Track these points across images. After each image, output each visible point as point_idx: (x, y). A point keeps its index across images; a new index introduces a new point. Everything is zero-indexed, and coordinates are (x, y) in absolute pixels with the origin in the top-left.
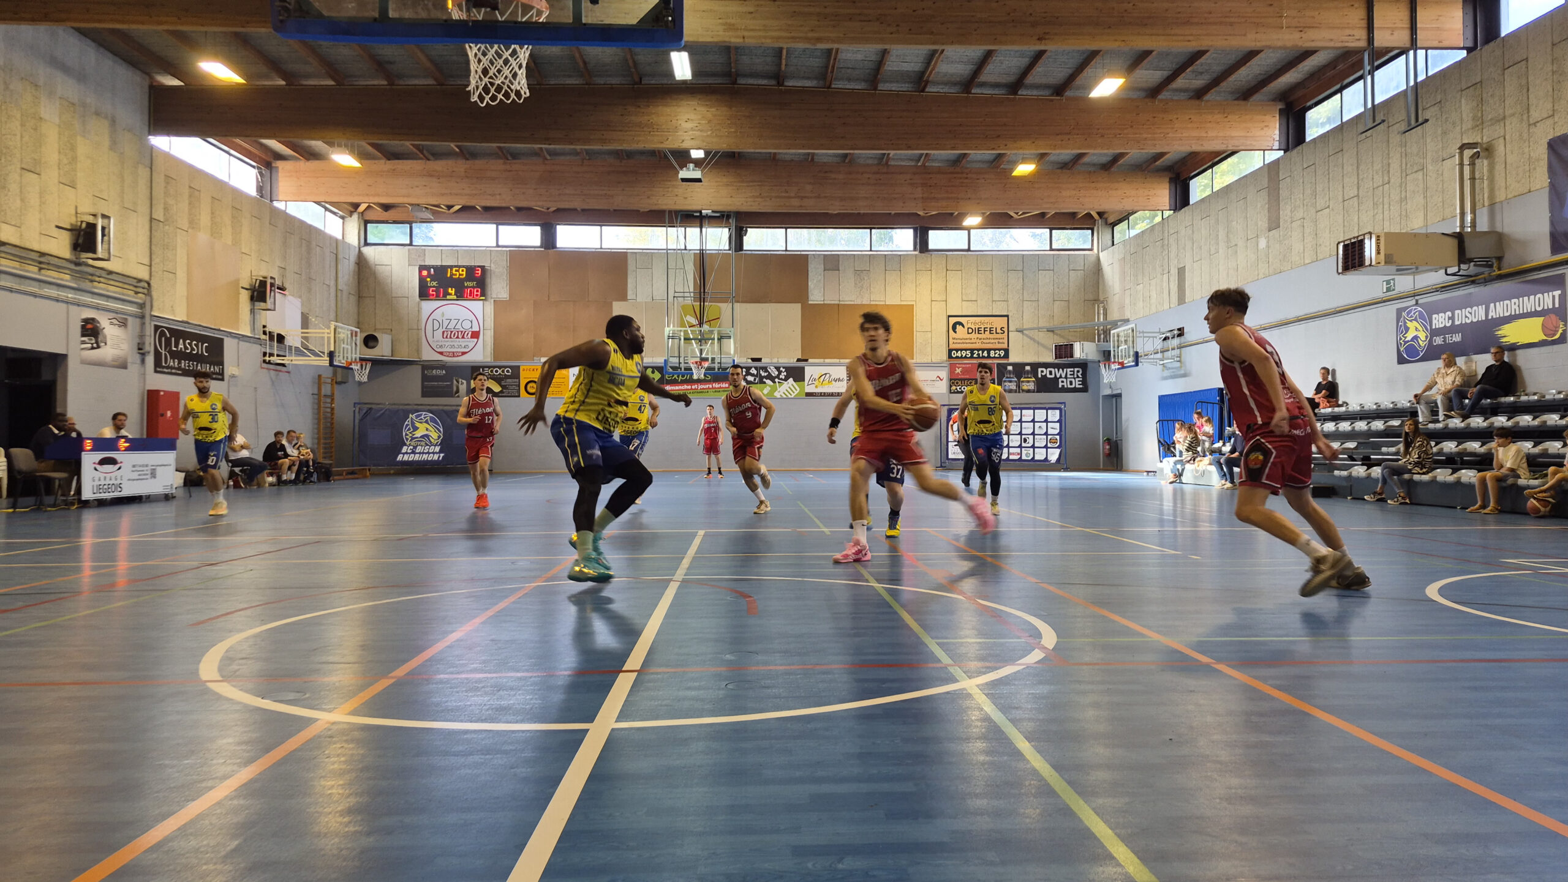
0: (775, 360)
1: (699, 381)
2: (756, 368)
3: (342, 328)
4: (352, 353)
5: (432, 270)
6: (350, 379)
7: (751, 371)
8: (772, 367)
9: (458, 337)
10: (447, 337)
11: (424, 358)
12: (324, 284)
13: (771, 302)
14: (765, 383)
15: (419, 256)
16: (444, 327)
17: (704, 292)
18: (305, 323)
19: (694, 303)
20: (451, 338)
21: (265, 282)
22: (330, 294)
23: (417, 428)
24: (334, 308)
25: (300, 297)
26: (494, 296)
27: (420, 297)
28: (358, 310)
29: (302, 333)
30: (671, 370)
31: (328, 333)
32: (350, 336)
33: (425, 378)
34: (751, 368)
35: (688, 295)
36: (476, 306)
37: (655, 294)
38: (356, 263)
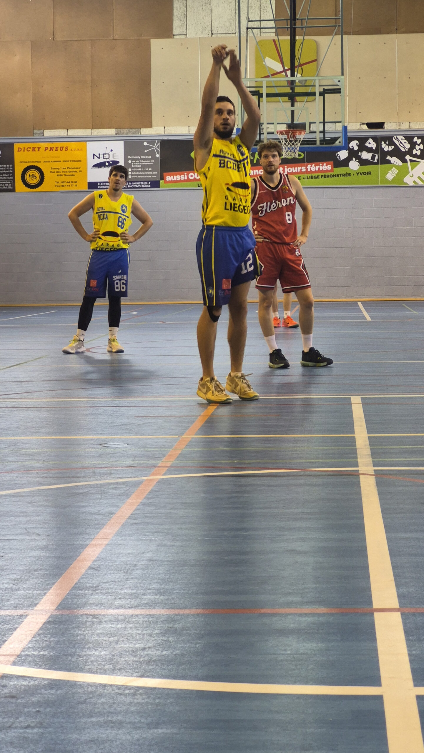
0: (405, 126)
1: (286, 162)
2: (375, 139)
7: (367, 144)
8: (400, 137)
13: (397, 31)
14: (389, 162)
17: (293, 20)
19: (276, 38)
34: (366, 139)
35: (267, 24)
37: (215, 25)
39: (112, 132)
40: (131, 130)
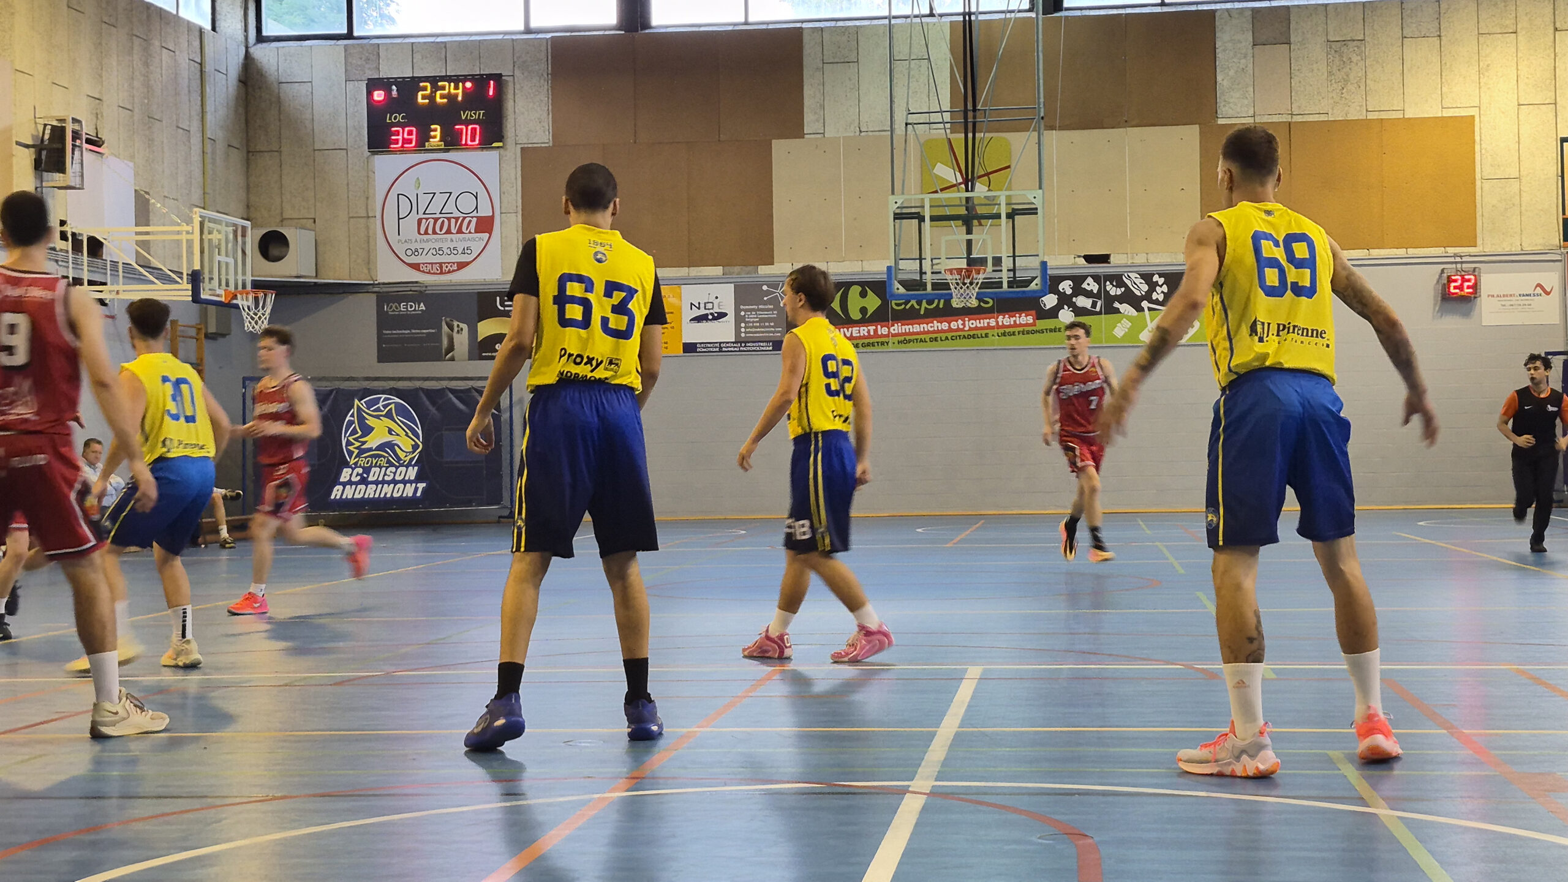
0: (1140, 259)
1: (966, 312)
2: (1096, 278)
3: (214, 221)
4: (236, 273)
5: (394, 87)
6: (234, 327)
7: (1084, 286)
8: (1133, 275)
9: (449, 232)
10: (426, 233)
11: (381, 279)
12: (178, 127)
13: (1126, 124)
14: (1117, 311)
15: (368, 59)
16: (421, 211)
17: (974, 110)
18: (143, 213)
19: (951, 136)
20: (434, 232)
21: (63, 130)
22: (190, 148)
23: (373, 429)
24: (200, 179)
25: (132, 158)
26: (523, 140)
27: (371, 146)
28: (247, 178)
29: (137, 233)
30: (902, 290)
31: (188, 233)
32: (231, 236)
33: (384, 321)
34: (1084, 278)
35: (937, 117)
36: (485, 161)
37: (864, 117)
38: (240, 81)
39: (718, 271)
40: (744, 268)
